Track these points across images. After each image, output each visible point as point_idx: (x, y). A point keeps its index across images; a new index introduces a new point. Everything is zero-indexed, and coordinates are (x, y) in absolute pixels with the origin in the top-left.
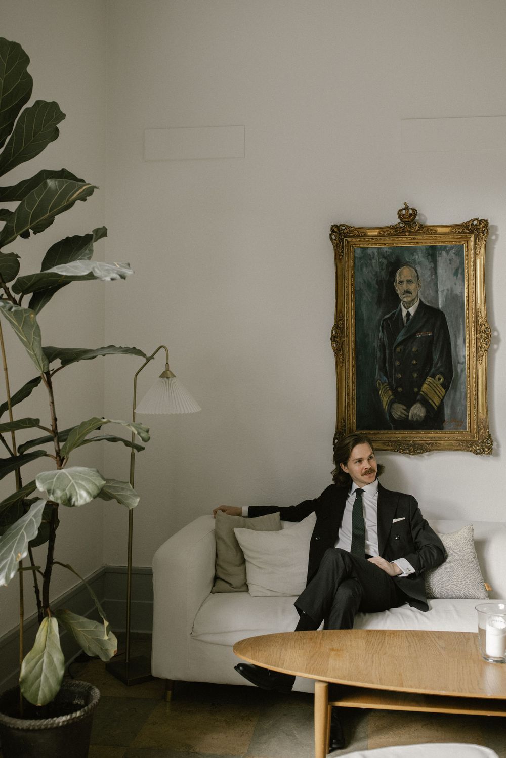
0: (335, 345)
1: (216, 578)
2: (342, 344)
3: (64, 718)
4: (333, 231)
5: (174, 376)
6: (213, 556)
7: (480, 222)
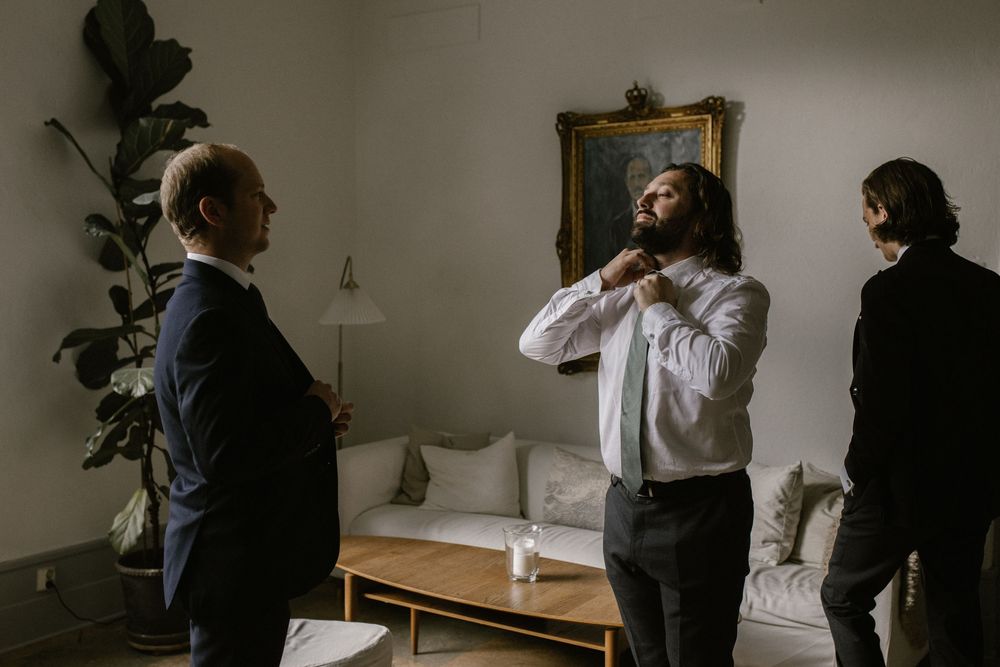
0: (560, 252)
1: (400, 491)
2: (569, 251)
3: (153, 571)
4: (559, 120)
5: (357, 287)
6: (400, 469)
7: (715, 100)
